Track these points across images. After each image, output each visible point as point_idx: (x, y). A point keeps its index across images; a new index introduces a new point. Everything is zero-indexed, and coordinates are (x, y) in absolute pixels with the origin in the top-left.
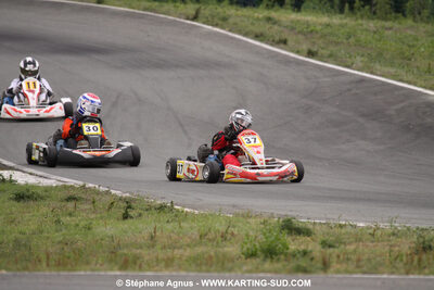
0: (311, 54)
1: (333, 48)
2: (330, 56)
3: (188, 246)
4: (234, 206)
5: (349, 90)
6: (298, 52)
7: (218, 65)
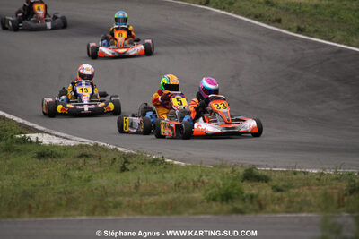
0: (300, 30)
1: (318, 25)
2: (316, 31)
3: (164, 193)
4: (217, 158)
5: (328, 59)
6: (289, 29)
7: (222, 41)
